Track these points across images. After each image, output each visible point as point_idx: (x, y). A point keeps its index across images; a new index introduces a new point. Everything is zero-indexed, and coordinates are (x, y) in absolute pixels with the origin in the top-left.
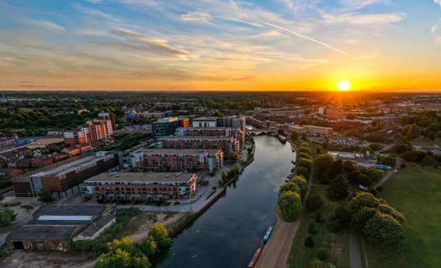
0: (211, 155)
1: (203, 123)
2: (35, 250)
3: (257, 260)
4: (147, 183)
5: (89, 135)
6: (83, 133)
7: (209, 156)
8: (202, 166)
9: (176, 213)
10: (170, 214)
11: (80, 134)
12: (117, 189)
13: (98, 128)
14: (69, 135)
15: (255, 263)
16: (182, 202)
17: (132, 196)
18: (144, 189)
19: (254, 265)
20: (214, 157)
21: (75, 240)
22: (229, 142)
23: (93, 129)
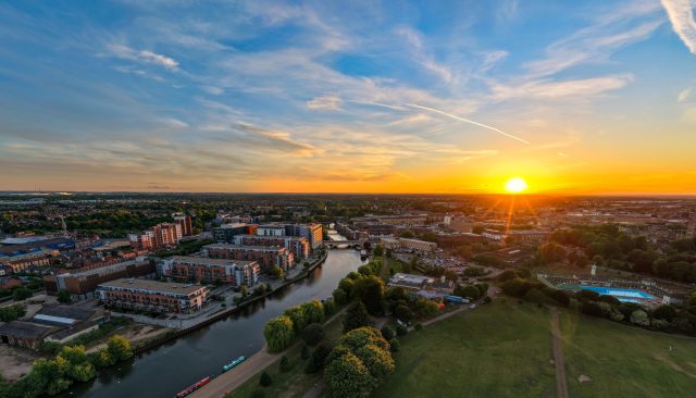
0: (239, 267)
1: (268, 231)
2: (16, 346)
3: (194, 389)
4: (151, 292)
5: (154, 239)
6: (148, 237)
7: (236, 269)
8: (229, 280)
9: (163, 327)
10: (157, 327)
11: (144, 238)
12: (125, 296)
13: (164, 232)
14: (134, 238)
15: (190, 393)
16: (179, 316)
17: (137, 305)
18: (147, 299)
19: (185, 395)
20: (242, 270)
21: (45, 340)
22: (277, 253)
23: (158, 233)
